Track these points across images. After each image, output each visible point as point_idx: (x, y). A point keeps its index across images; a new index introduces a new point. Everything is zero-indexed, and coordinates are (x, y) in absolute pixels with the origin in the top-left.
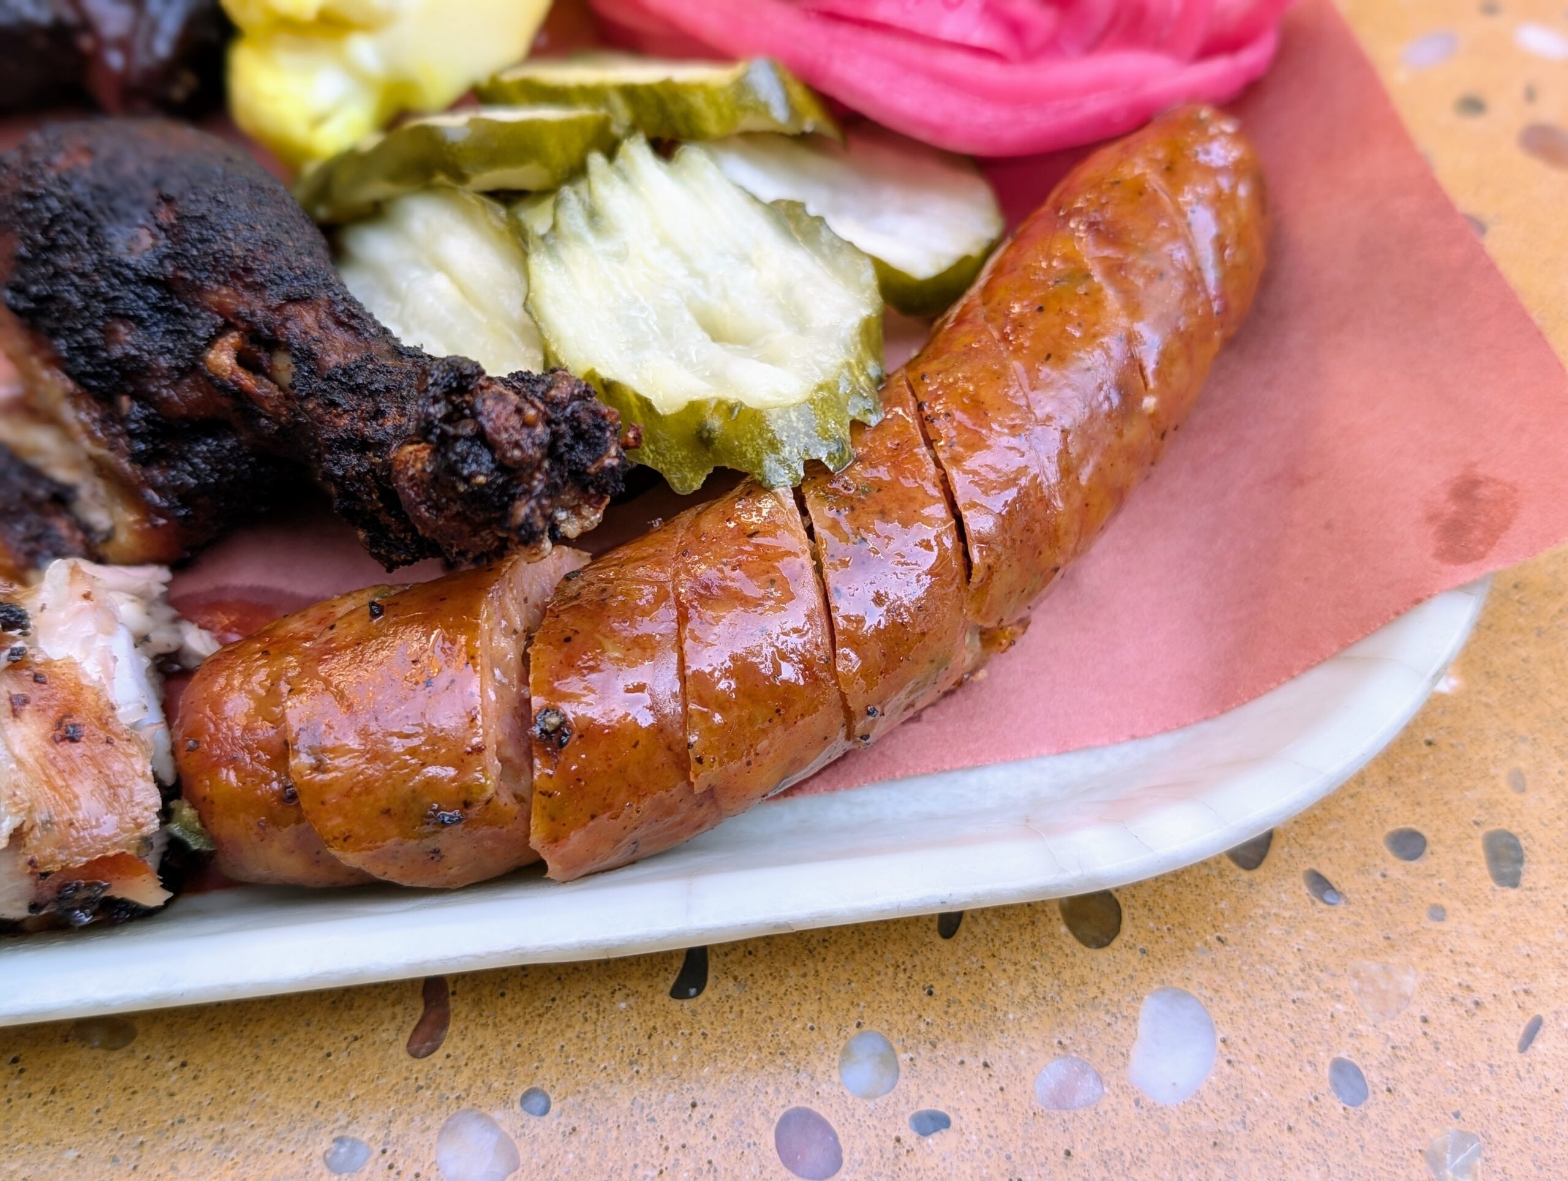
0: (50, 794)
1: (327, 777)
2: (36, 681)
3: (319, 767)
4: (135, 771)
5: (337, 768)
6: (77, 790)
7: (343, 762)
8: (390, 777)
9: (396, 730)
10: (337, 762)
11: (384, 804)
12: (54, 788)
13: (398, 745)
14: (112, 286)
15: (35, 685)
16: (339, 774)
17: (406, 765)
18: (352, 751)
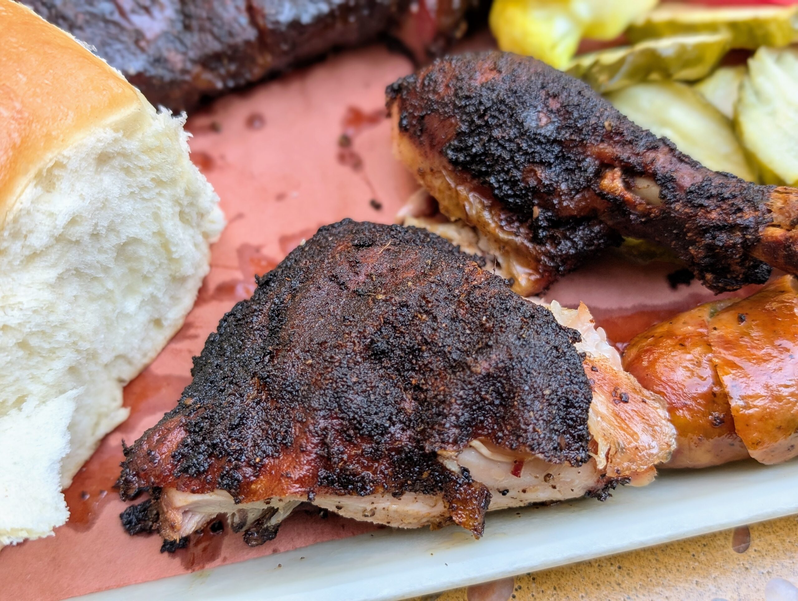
0: (622, 432)
1: (751, 411)
2: (592, 370)
3: (747, 407)
4: (659, 416)
5: (755, 406)
6: (635, 429)
7: (758, 403)
8: (782, 409)
9: (782, 383)
10: (755, 403)
11: (779, 424)
12: (623, 429)
13: (785, 392)
14: (530, 146)
15: (593, 372)
16: (757, 409)
17: (789, 402)
18: (762, 396)
